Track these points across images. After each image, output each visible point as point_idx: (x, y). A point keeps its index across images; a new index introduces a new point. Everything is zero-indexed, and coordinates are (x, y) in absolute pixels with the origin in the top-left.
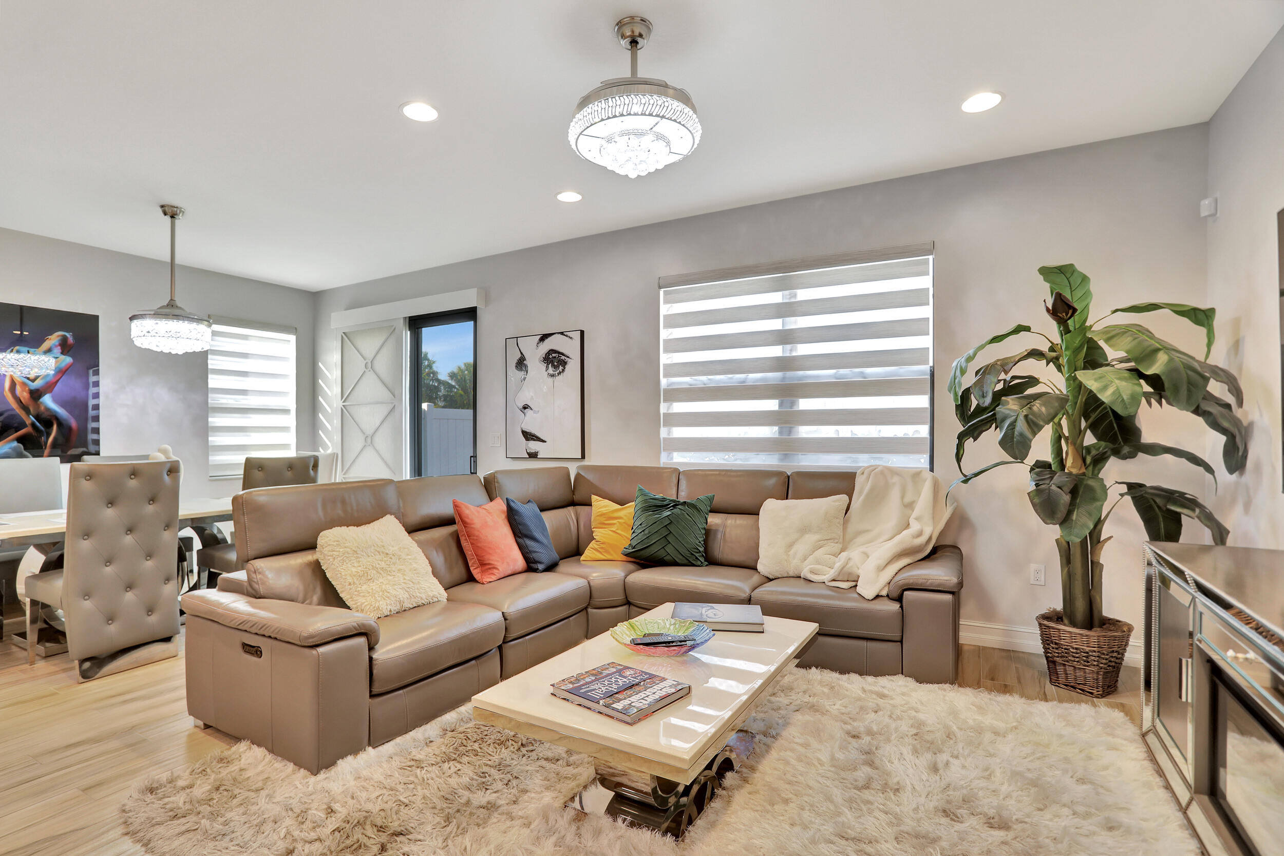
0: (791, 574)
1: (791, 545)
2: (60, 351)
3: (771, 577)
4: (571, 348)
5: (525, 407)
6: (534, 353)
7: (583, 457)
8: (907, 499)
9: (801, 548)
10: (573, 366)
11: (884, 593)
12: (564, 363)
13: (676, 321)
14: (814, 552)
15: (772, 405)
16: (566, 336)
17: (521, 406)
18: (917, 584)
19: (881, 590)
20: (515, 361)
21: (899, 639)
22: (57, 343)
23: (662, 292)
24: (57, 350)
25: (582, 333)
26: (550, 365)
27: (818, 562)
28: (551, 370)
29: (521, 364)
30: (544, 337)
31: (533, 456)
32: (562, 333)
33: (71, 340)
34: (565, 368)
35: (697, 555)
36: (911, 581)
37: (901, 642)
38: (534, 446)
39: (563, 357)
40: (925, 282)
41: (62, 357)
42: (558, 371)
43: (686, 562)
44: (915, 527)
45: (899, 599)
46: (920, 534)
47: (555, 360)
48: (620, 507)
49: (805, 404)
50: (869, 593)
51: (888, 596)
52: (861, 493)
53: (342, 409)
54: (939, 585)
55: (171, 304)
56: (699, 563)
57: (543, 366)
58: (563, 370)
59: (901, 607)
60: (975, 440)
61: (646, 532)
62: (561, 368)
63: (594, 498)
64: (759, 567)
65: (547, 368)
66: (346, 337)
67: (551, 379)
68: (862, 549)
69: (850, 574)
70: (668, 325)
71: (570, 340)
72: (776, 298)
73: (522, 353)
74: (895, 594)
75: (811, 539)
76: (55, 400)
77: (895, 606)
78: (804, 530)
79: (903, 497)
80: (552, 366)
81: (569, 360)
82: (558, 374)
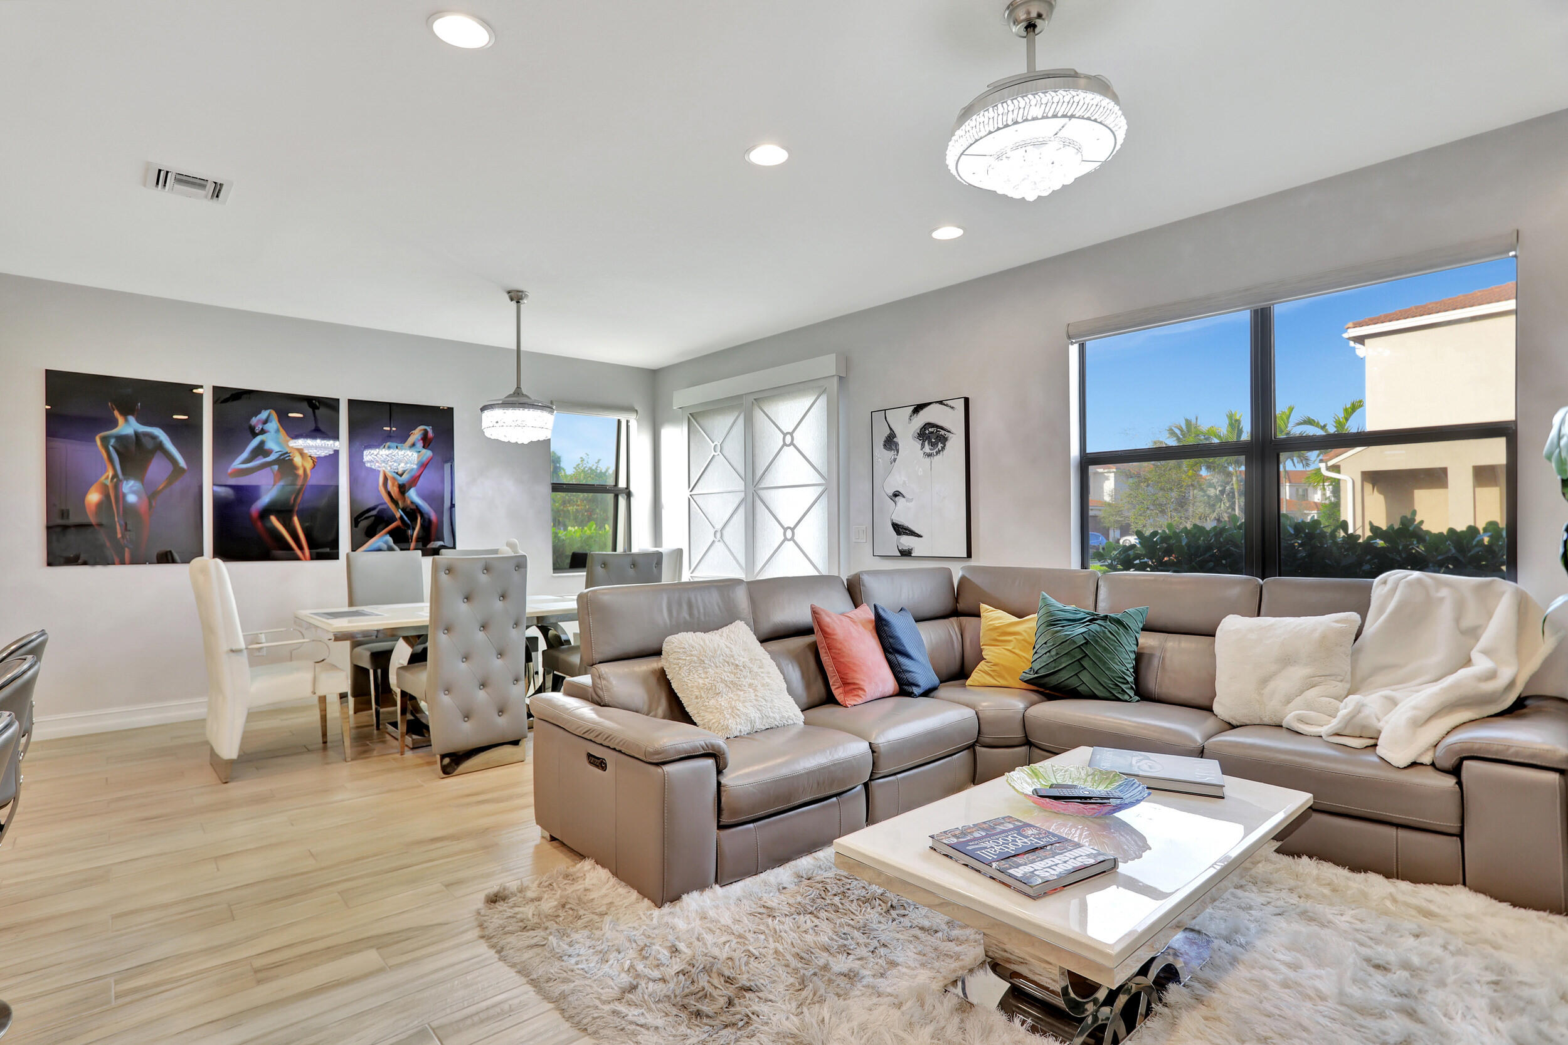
0: (1266, 720)
1: (1264, 681)
2: (422, 445)
3: (1234, 723)
4: (951, 419)
5: (896, 494)
6: (906, 428)
7: (969, 555)
8: (1468, 621)
9: (1284, 684)
10: (956, 442)
11: (1427, 759)
12: (944, 440)
14: (1302, 692)
16: (947, 405)
17: (891, 492)
18: (1488, 751)
19: (1420, 755)
20: (883, 439)
21: (1456, 831)
22: (420, 438)
24: (420, 444)
25: (967, 400)
26: (926, 443)
27: (1309, 706)
28: (927, 449)
29: (890, 442)
30: (918, 408)
31: (906, 553)
32: (941, 402)
33: (431, 434)
34: (945, 446)
35: (1123, 686)
36: (1477, 746)
37: (1461, 835)
38: (906, 541)
39: (942, 432)
41: (424, 451)
42: (937, 449)
43: (1108, 695)
44: (1481, 663)
45: (1455, 771)
46: (1492, 675)
47: (933, 436)
48: (1017, 619)
50: (1401, 758)
51: (1433, 764)
52: (1381, 610)
53: (689, 500)
54: (1533, 756)
55: (518, 392)
56: (1126, 697)
57: (918, 444)
58: (943, 448)
59: (1459, 783)
61: (1053, 653)
62: (940, 445)
63: (984, 607)
64: (1216, 708)
65: (923, 446)
66: (693, 418)
67: (928, 460)
68: (1387, 692)
69: (1364, 727)
71: (951, 410)
73: (891, 429)
74: (1448, 763)
75: (1297, 673)
76: (418, 494)
77: (1450, 782)
78: (1286, 660)
79: (1458, 620)
80: (928, 444)
81: (950, 435)
82: (937, 453)
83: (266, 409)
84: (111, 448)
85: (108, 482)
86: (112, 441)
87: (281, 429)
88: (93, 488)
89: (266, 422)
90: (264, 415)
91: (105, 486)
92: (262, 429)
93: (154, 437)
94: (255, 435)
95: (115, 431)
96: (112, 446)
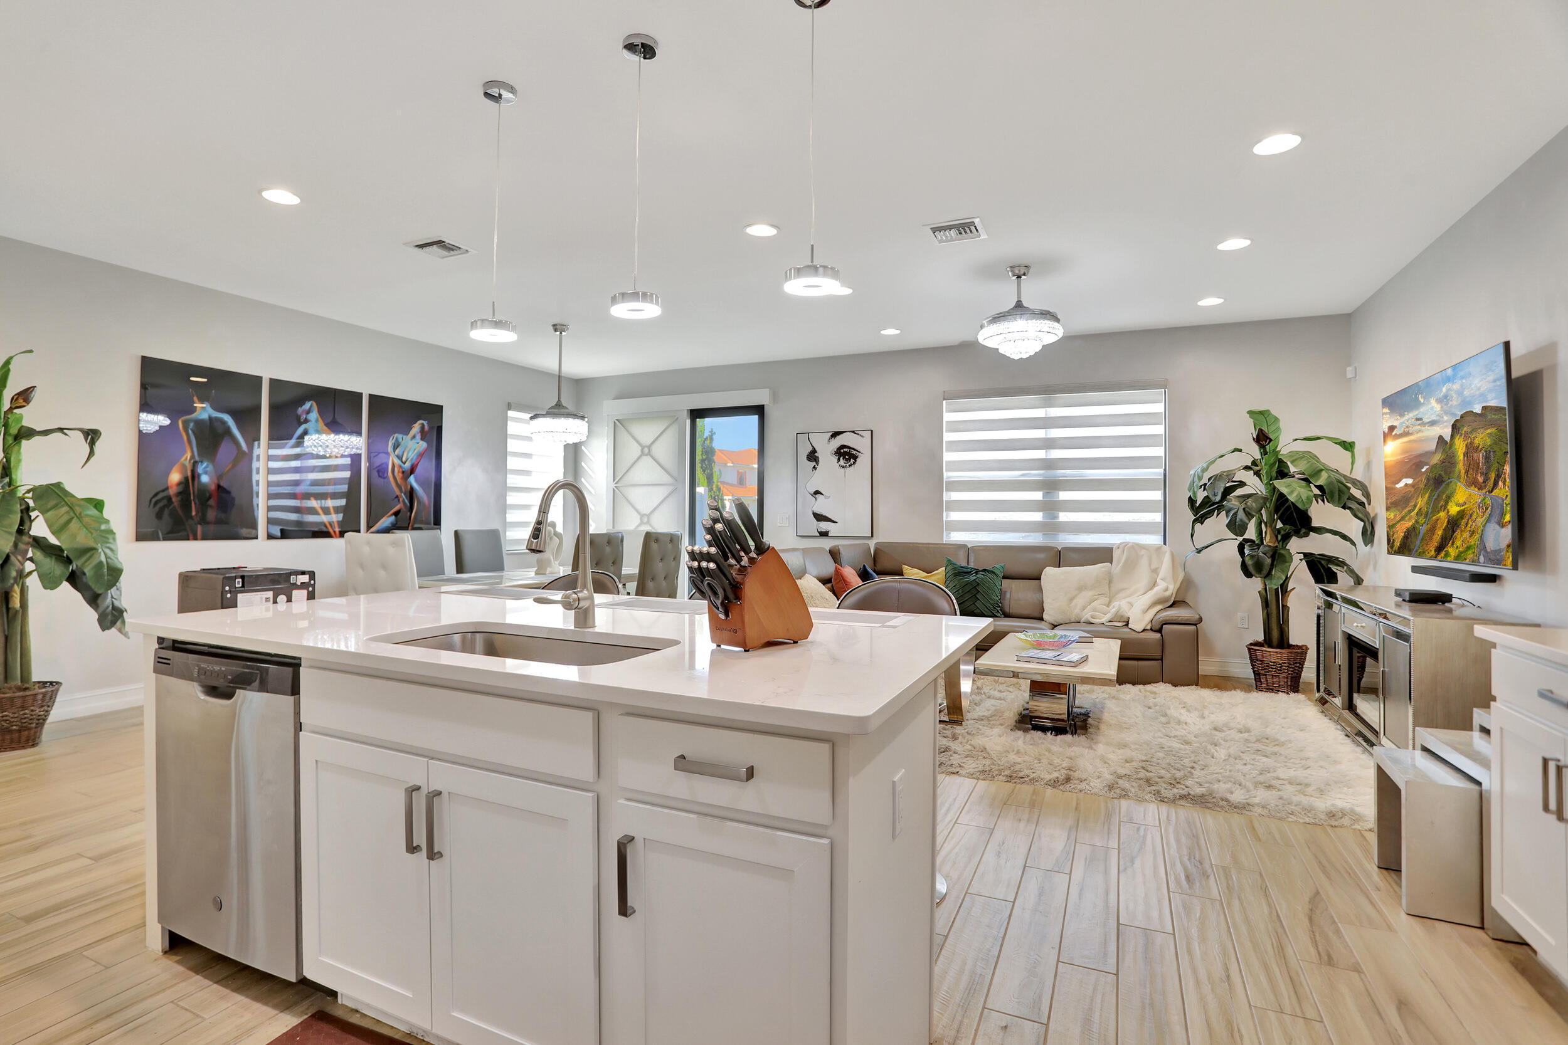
0: (1073, 620)
1: (1071, 600)
2: (420, 437)
3: (1056, 624)
4: (860, 443)
5: (817, 492)
7: (872, 536)
8: (1154, 566)
9: (1080, 601)
10: (863, 460)
11: (1149, 627)
12: (855, 458)
13: (956, 427)
14: (1090, 603)
15: (1038, 496)
16: (858, 434)
17: (812, 491)
18: (1172, 620)
19: (1146, 626)
20: (807, 453)
21: (1160, 657)
22: (419, 431)
23: (944, 402)
24: (418, 437)
25: (872, 431)
26: (841, 458)
27: (1095, 610)
28: (842, 462)
29: (813, 456)
30: (835, 435)
31: (824, 534)
32: (853, 432)
33: (426, 428)
34: (856, 461)
35: (998, 609)
36: (1168, 618)
37: (1162, 660)
38: (824, 526)
39: (854, 452)
40: (1159, 408)
41: (421, 442)
42: (850, 463)
43: (991, 614)
44: (1161, 585)
45: (1160, 631)
46: (1167, 590)
47: (847, 455)
48: (926, 574)
49: (1064, 495)
50: (1139, 628)
51: (1151, 629)
52: (1119, 562)
53: (614, 489)
54: (1187, 620)
56: (999, 615)
57: (835, 459)
58: (854, 463)
59: (1162, 636)
60: (1202, 524)
61: (960, 591)
62: (852, 461)
63: (905, 567)
64: (1045, 617)
65: (839, 459)
66: (619, 424)
67: (842, 470)
68: (1127, 600)
69: (1122, 616)
70: (950, 430)
71: (860, 437)
72: (1040, 413)
73: (813, 446)
74: (1157, 627)
75: (1088, 594)
76: (416, 481)
77: (1158, 635)
78: (1081, 588)
79: (1150, 565)
80: (843, 459)
81: (860, 454)
82: (850, 466)
83: (309, 400)
84: (190, 432)
85: (187, 463)
86: (192, 425)
87: (320, 419)
88: (175, 468)
89: (308, 412)
90: (307, 406)
91: (184, 466)
92: (306, 418)
93: (224, 423)
94: (300, 424)
95: (193, 416)
96: (191, 429)
